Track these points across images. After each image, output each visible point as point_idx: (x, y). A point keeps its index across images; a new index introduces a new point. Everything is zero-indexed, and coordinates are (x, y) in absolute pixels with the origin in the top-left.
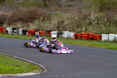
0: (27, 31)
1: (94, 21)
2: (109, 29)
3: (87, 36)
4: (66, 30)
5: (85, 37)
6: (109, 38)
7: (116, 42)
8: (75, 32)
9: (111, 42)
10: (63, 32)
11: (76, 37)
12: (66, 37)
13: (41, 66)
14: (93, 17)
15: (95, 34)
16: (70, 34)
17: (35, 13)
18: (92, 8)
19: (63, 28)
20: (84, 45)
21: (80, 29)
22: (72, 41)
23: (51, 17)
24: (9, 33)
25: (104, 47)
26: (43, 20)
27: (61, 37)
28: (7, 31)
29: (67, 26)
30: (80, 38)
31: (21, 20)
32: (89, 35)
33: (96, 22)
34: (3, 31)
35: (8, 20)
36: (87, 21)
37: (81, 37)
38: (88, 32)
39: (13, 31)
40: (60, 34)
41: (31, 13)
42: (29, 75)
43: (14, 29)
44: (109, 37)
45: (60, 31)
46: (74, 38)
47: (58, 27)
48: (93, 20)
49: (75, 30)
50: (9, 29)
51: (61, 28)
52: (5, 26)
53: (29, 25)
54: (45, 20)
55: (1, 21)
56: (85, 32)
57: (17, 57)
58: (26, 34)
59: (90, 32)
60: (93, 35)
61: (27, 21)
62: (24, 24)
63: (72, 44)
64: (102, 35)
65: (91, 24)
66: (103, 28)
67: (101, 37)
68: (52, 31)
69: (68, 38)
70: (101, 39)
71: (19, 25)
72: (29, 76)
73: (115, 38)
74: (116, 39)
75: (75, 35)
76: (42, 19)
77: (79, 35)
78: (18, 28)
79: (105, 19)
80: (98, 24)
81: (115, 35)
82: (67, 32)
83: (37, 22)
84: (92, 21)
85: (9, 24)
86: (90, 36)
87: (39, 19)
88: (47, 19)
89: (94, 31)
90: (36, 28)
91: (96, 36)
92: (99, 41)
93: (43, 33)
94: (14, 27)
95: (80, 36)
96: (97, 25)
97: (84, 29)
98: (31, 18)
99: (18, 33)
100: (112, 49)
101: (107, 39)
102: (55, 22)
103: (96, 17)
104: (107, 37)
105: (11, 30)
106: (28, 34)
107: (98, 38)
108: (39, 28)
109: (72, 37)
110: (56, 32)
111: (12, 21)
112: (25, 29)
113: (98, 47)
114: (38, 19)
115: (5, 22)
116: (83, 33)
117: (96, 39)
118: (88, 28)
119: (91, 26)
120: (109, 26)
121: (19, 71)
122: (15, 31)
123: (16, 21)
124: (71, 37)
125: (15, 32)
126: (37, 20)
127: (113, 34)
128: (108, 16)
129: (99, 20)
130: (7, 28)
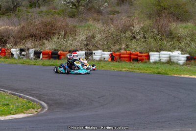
0: (41, 52)
1: (139, 33)
2: (161, 45)
3: (128, 55)
4: (97, 48)
5: (125, 58)
6: (161, 58)
7: (170, 63)
8: (110, 51)
9: (163, 63)
10: (94, 52)
11: (112, 58)
12: (98, 59)
13: (43, 103)
14: (137, 28)
15: (140, 53)
16: (104, 54)
17: (52, 26)
18: (136, 15)
19: (93, 46)
20: (120, 69)
21: (117, 47)
22: (102, 65)
23: (76, 31)
24: (15, 56)
25: (148, 72)
26: (65, 35)
27: (91, 59)
28: (12, 55)
29: (99, 42)
30: (118, 60)
31: (33, 36)
32: (131, 54)
33: (142, 35)
34: (7, 54)
35: (14, 38)
36: (129, 34)
37: (120, 58)
38: (129, 51)
39: (20, 53)
40: (88, 55)
41: (46, 26)
42: (17, 118)
43: (22, 50)
44: (161, 55)
45: (90, 50)
46: (110, 60)
47: (87, 45)
48: (137, 32)
49: (110, 47)
50: (15, 51)
51: (91, 47)
52: (8, 46)
53: (44, 44)
54: (67, 35)
55: (4, 39)
56: (125, 50)
57: (12, 92)
58: (39, 57)
59: (133, 50)
60: (137, 55)
61: (41, 38)
62: (36, 43)
63: (103, 69)
64: (150, 53)
65: (134, 37)
66: (152, 44)
67: (148, 57)
68: (78, 51)
69: (100, 61)
70: (149, 59)
71: (29, 44)
72: (15, 119)
73: (170, 57)
74: (170, 59)
75: (111, 55)
76: (63, 33)
77: (117, 55)
78: (28, 49)
79: (154, 30)
80: (145, 37)
81: (169, 53)
82: (100, 51)
83: (55, 38)
84: (135, 33)
85: (16, 44)
86: (132, 56)
87: (59, 34)
88: (70, 33)
89: (139, 49)
90: (54, 47)
91: (141, 56)
92: (146, 62)
93: (64, 54)
94: (22, 47)
95: (118, 57)
96: (143, 40)
97: (123, 46)
98: (48, 33)
99: (27, 56)
100: (159, 73)
101: (157, 59)
102: (81, 37)
103: (142, 28)
104: (158, 56)
105: (18, 53)
106: (43, 57)
107: (144, 58)
108: (59, 47)
109: (107, 59)
110: (83, 52)
111: (19, 39)
112: (38, 49)
113: (139, 71)
114: (57, 34)
115: (9, 40)
116: (123, 51)
117: (142, 60)
118: (130, 44)
119: (134, 41)
120: (161, 39)
121: (3, 113)
122: (23, 53)
123: (26, 38)
124: (104, 59)
125: (23, 55)
126: (56, 36)
127: (166, 52)
128: (159, 26)
129: (146, 32)
130: (12, 49)
